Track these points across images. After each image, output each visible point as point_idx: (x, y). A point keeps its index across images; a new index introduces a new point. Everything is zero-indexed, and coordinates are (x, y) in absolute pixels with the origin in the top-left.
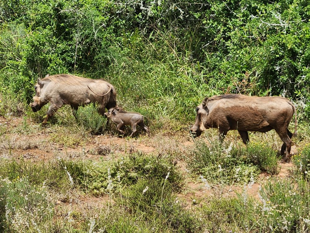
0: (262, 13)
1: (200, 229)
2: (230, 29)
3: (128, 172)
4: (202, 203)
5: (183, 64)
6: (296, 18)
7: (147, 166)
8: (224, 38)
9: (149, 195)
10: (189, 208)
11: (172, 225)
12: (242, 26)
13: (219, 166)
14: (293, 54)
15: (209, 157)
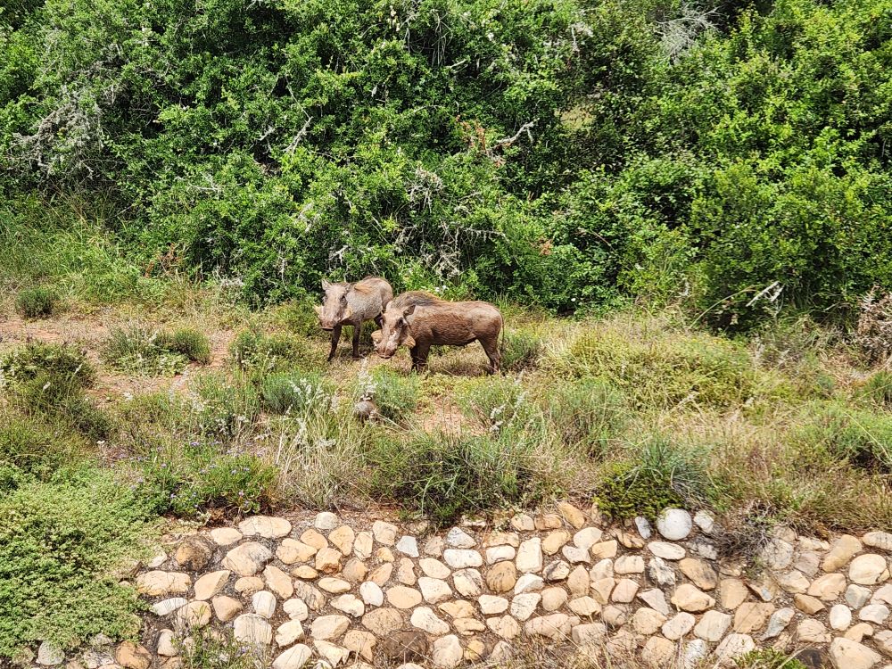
0: (190, 174)
1: (116, 430)
2: (151, 192)
3: (25, 364)
4: (117, 400)
5: (94, 234)
6: (230, 181)
7: (49, 357)
8: (144, 204)
9: (51, 391)
10: (103, 406)
11: (81, 427)
12: (166, 189)
13: (139, 355)
14: (228, 224)
15: (126, 345)
